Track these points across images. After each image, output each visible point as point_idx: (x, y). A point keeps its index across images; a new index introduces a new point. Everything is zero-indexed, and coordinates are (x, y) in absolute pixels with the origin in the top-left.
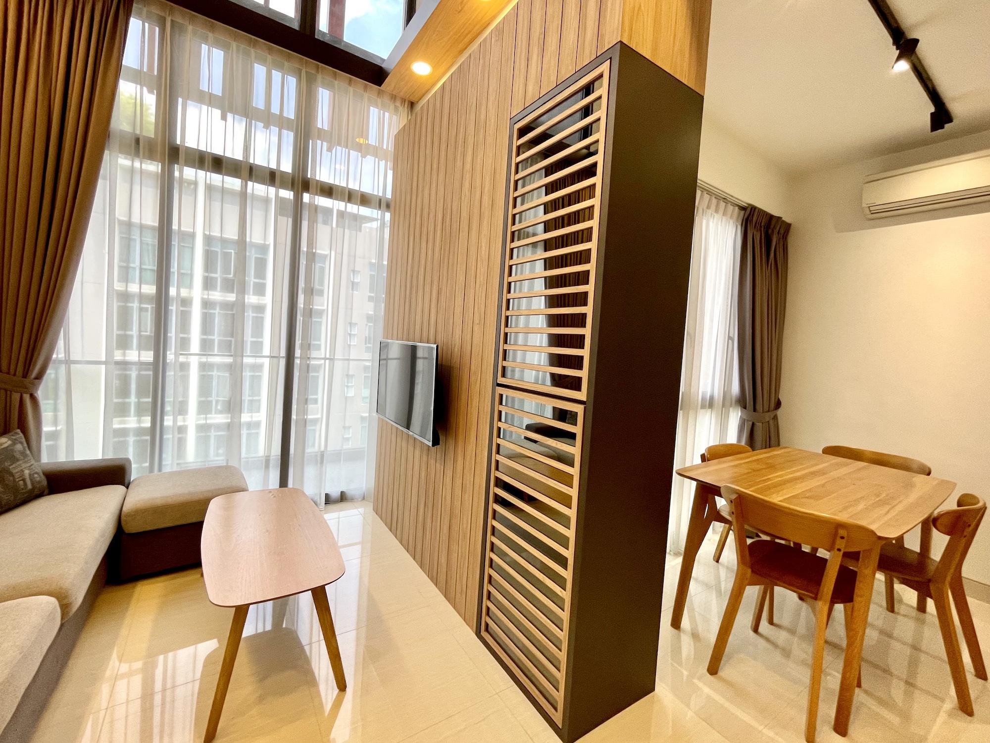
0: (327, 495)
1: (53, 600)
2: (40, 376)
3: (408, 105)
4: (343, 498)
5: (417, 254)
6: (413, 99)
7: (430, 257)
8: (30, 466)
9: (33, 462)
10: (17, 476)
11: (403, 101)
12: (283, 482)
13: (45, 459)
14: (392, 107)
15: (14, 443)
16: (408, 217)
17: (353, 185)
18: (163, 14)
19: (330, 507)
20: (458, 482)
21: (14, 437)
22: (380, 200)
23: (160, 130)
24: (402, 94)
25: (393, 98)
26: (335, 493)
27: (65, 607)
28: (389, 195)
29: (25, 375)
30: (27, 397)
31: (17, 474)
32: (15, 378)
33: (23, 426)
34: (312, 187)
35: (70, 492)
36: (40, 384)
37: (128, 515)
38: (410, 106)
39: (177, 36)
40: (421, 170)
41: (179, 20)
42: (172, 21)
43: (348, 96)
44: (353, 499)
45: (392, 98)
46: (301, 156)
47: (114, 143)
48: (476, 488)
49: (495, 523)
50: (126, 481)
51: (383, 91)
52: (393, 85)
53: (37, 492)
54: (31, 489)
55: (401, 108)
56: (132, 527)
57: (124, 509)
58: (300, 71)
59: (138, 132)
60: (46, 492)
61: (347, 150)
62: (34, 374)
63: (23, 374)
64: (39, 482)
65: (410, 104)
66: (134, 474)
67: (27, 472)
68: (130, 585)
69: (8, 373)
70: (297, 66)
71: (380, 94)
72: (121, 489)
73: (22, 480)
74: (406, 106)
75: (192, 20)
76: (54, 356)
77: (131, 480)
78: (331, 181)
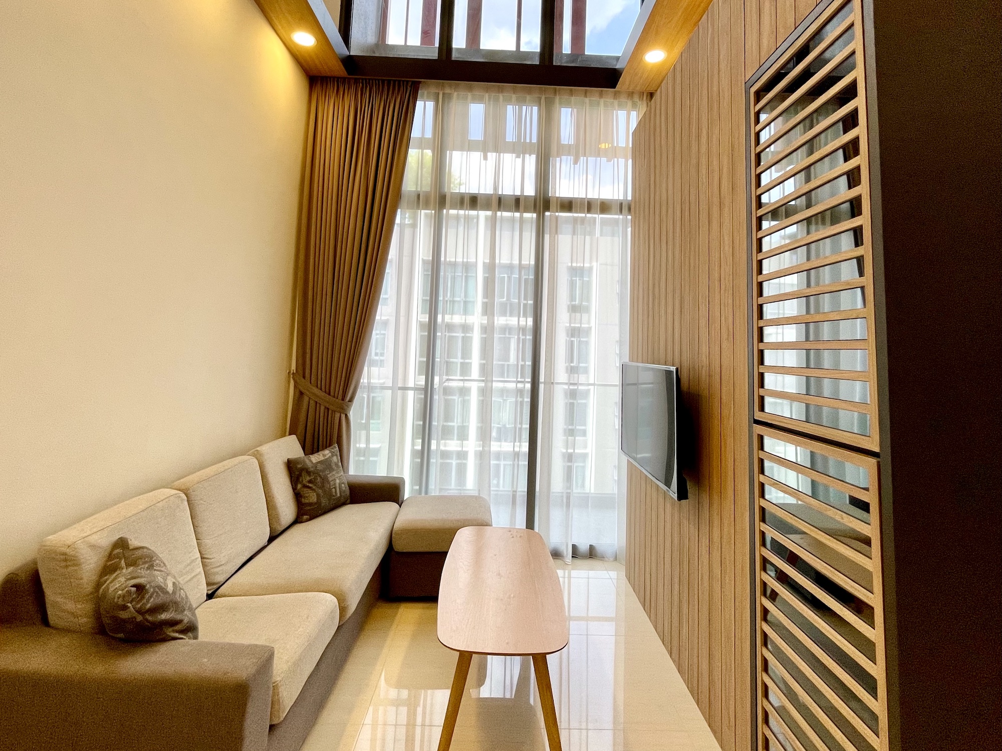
0: (574, 547)
1: (335, 600)
2: (351, 400)
3: (647, 96)
4: (592, 554)
5: (658, 257)
6: (651, 90)
7: (670, 262)
8: (340, 476)
9: (342, 473)
10: (332, 483)
11: (641, 94)
12: (530, 524)
13: (352, 471)
14: (630, 103)
15: (333, 456)
16: (647, 218)
17: (592, 194)
18: (437, 91)
19: (578, 562)
20: (716, 554)
21: (333, 450)
22: (621, 204)
23: (433, 185)
24: (638, 88)
25: (631, 95)
26: (583, 547)
27: (343, 610)
28: (630, 198)
29: (343, 399)
30: (343, 416)
31: (331, 482)
32: (337, 400)
33: (340, 443)
34: (553, 205)
35: (362, 504)
36: (351, 406)
37: (397, 534)
38: (649, 97)
39: (446, 103)
40: (658, 164)
41: (447, 91)
42: (444, 94)
43: (584, 107)
44: (604, 558)
45: (629, 95)
46: (543, 176)
47: (404, 202)
48: (739, 566)
49: (767, 628)
50: (400, 500)
51: (619, 92)
52: (627, 83)
53: (343, 500)
54: (339, 497)
55: (639, 103)
56: (399, 547)
57: (394, 527)
58: (540, 99)
59: (419, 190)
60: (348, 501)
61: (585, 158)
62: (348, 398)
63: (342, 398)
64: (344, 491)
65: (649, 95)
66: (407, 494)
67: (338, 481)
68: (395, 605)
69: (334, 397)
70: (537, 95)
71: (616, 96)
72: (394, 506)
73: (334, 488)
74: (645, 98)
75: (457, 88)
76: (362, 381)
77: (405, 499)
78: (571, 196)
